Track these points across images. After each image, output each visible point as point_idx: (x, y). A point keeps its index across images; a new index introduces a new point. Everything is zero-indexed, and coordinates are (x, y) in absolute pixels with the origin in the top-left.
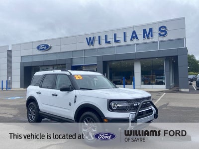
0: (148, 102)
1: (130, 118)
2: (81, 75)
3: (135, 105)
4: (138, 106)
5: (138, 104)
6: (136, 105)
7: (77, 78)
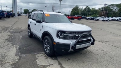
0: (88, 34)
1: (71, 44)
2: (49, 14)
3: (76, 36)
4: (79, 36)
5: (80, 35)
6: (78, 35)
7: (46, 16)
